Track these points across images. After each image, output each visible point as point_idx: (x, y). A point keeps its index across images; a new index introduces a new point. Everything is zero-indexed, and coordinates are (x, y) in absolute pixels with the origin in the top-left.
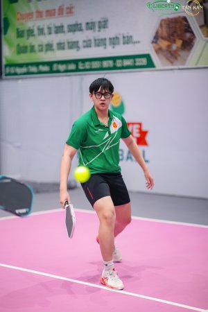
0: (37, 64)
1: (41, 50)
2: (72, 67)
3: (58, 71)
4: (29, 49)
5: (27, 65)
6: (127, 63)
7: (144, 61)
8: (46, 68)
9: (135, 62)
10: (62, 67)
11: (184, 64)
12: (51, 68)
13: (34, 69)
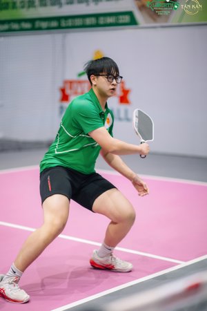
0: (19, 21)
1: (23, 7)
2: (54, 24)
3: (40, 29)
4: (11, 5)
5: (9, 22)
6: (110, 20)
7: (127, 19)
8: (28, 25)
9: (118, 19)
10: (44, 25)
11: (166, 21)
12: (33, 25)
13: (15, 26)
